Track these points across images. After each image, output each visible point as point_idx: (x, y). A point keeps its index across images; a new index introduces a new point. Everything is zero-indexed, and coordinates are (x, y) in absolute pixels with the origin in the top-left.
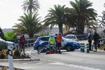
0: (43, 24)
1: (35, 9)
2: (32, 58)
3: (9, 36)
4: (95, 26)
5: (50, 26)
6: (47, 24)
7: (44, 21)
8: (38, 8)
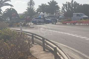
0: (36, 12)
1: (33, 5)
2: (31, 27)
3: (21, 17)
4: (59, 13)
5: (39, 13)
6: (38, 12)
7: (37, 10)
8: (34, 4)
